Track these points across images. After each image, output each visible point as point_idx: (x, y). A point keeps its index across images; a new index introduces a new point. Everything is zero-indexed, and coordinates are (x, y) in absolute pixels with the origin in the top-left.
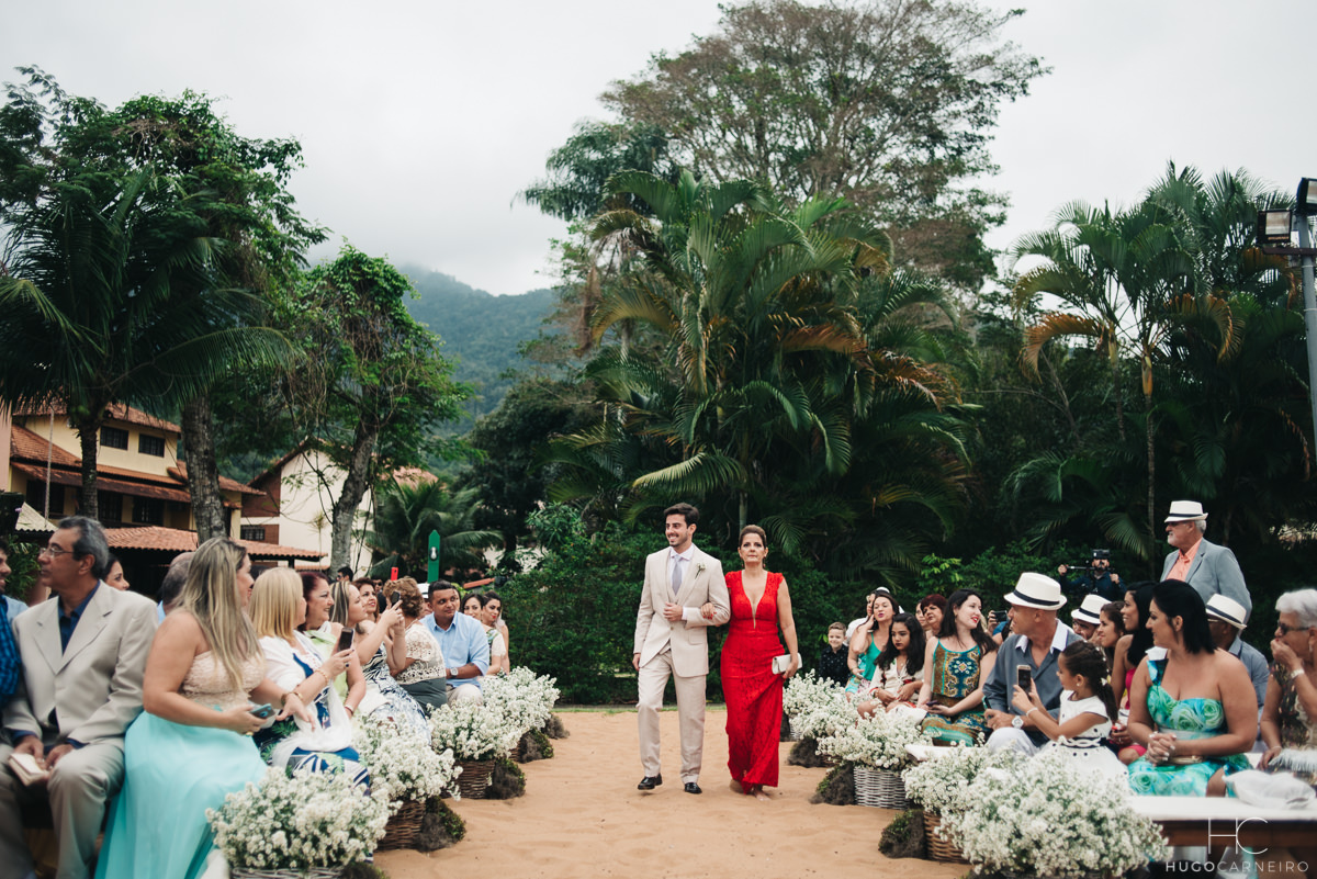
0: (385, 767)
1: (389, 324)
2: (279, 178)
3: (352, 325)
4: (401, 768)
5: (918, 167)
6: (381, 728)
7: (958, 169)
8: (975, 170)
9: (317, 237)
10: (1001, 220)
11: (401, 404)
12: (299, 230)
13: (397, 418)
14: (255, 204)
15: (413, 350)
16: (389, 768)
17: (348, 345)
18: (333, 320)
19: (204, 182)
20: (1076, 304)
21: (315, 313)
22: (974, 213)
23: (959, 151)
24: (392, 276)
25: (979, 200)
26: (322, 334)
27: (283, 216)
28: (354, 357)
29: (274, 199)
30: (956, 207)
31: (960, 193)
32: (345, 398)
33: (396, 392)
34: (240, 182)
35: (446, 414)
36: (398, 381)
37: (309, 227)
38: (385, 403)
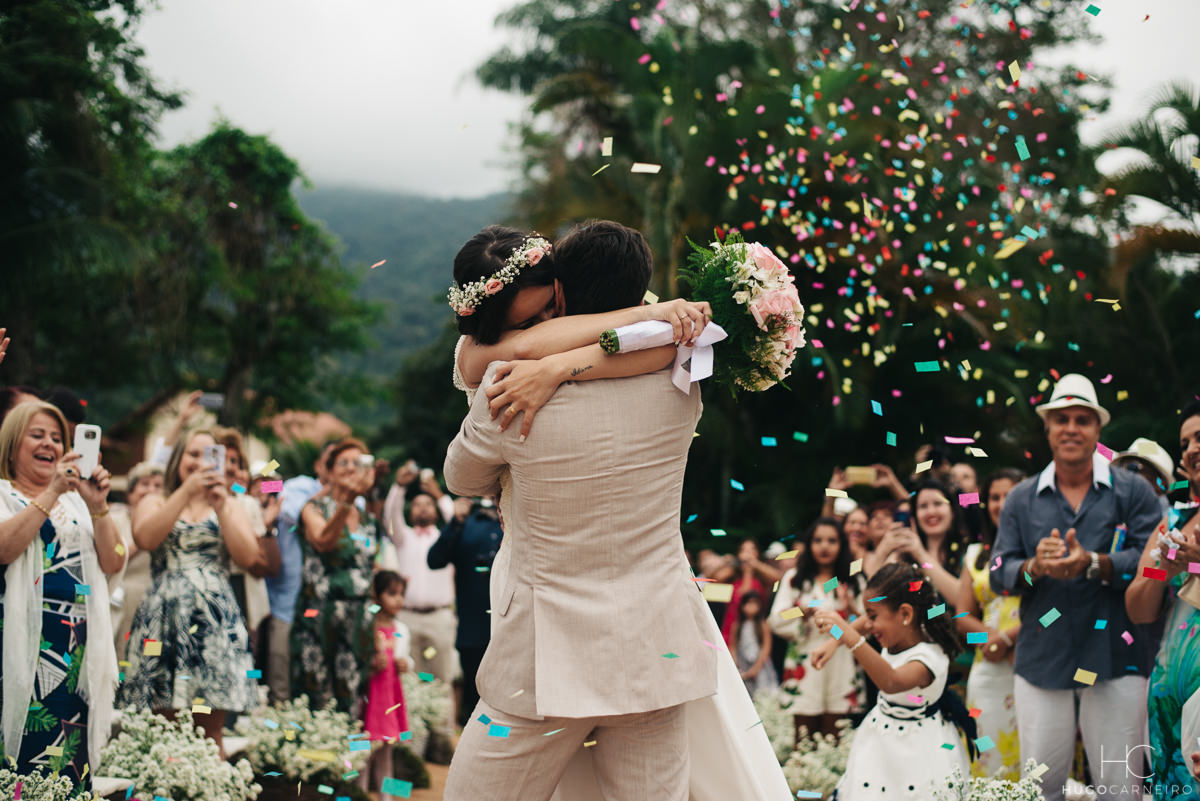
0: (151, 779)
1: (273, 222)
2: (127, 25)
3: (224, 221)
4: (174, 782)
5: (993, 34)
6: (153, 729)
7: (1046, 35)
8: (1068, 40)
9: (173, 102)
10: (1104, 106)
11: (285, 328)
12: (151, 93)
13: (277, 347)
14: (94, 55)
15: (305, 258)
16: (157, 781)
17: (218, 248)
18: (198, 213)
19: (28, 27)
20: (1184, 215)
21: (173, 203)
22: (1067, 98)
23: (1051, 15)
24: (276, 158)
25: (1074, 78)
26: (183, 233)
27: (132, 74)
28: (223, 263)
29: (120, 52)
30: (1044, 89)
31: (1050, 69)
32: (214, 318)
33: (281, 312)
34: (74, 29)
35: (345, 342)
36: (281, 297)
37: (164, 87)
38: (263, 325)
